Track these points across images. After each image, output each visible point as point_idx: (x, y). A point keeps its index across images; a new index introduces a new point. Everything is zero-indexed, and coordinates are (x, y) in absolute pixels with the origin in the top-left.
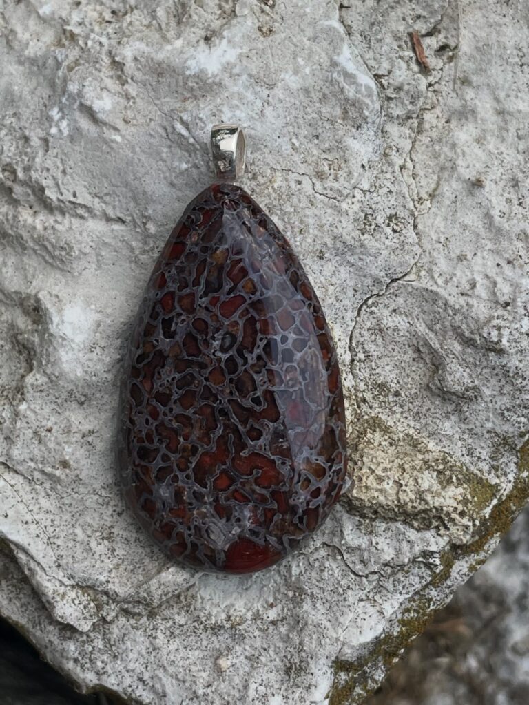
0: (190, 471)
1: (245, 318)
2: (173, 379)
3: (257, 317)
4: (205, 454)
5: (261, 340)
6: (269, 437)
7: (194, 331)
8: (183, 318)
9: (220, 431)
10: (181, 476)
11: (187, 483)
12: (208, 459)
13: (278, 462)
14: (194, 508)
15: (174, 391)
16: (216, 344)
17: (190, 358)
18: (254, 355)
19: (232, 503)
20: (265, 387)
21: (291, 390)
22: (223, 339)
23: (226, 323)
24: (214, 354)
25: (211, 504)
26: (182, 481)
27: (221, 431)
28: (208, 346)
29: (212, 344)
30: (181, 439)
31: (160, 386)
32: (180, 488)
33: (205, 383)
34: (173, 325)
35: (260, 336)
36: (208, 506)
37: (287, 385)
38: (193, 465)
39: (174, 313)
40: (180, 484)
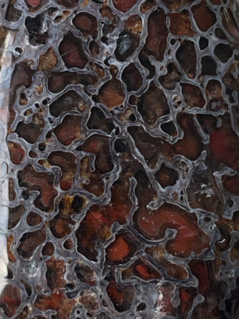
0: (72, 237)
1: (149, 12)
2: (45, 102)
3: (166, 11)
4: (94, 208)
5: (173, 42)
6: (187, 181)
7: (76, 31)
8: (57, 13)
9: (116, 173)
10: (58, 244)
11: (67, 255)
12: (98, 216)
13: (201, 218)
14: (77, 292)
15: (46, 119)
16: (109, 48)
17: (71, 70)
18: (164, 64)
19: (133, 280)
20: (180, 109)
21: (215, 114)
22: (119, 42)
23: (122, 19)
24: (106, 62)
25: (102, 284)
26: (59, 252)
27: (118, 174)
28: (98, 52)
29: (103, 48)
30: (59, 189)
31: (25, 114)
32: (55, 262)
33: (93, 104)
34: (44, 25)
35: (171, 36)
36: (98, 288)
37: (209, 107)
38: (77, 226)
39: (43, 9)
40: (56, 256)
